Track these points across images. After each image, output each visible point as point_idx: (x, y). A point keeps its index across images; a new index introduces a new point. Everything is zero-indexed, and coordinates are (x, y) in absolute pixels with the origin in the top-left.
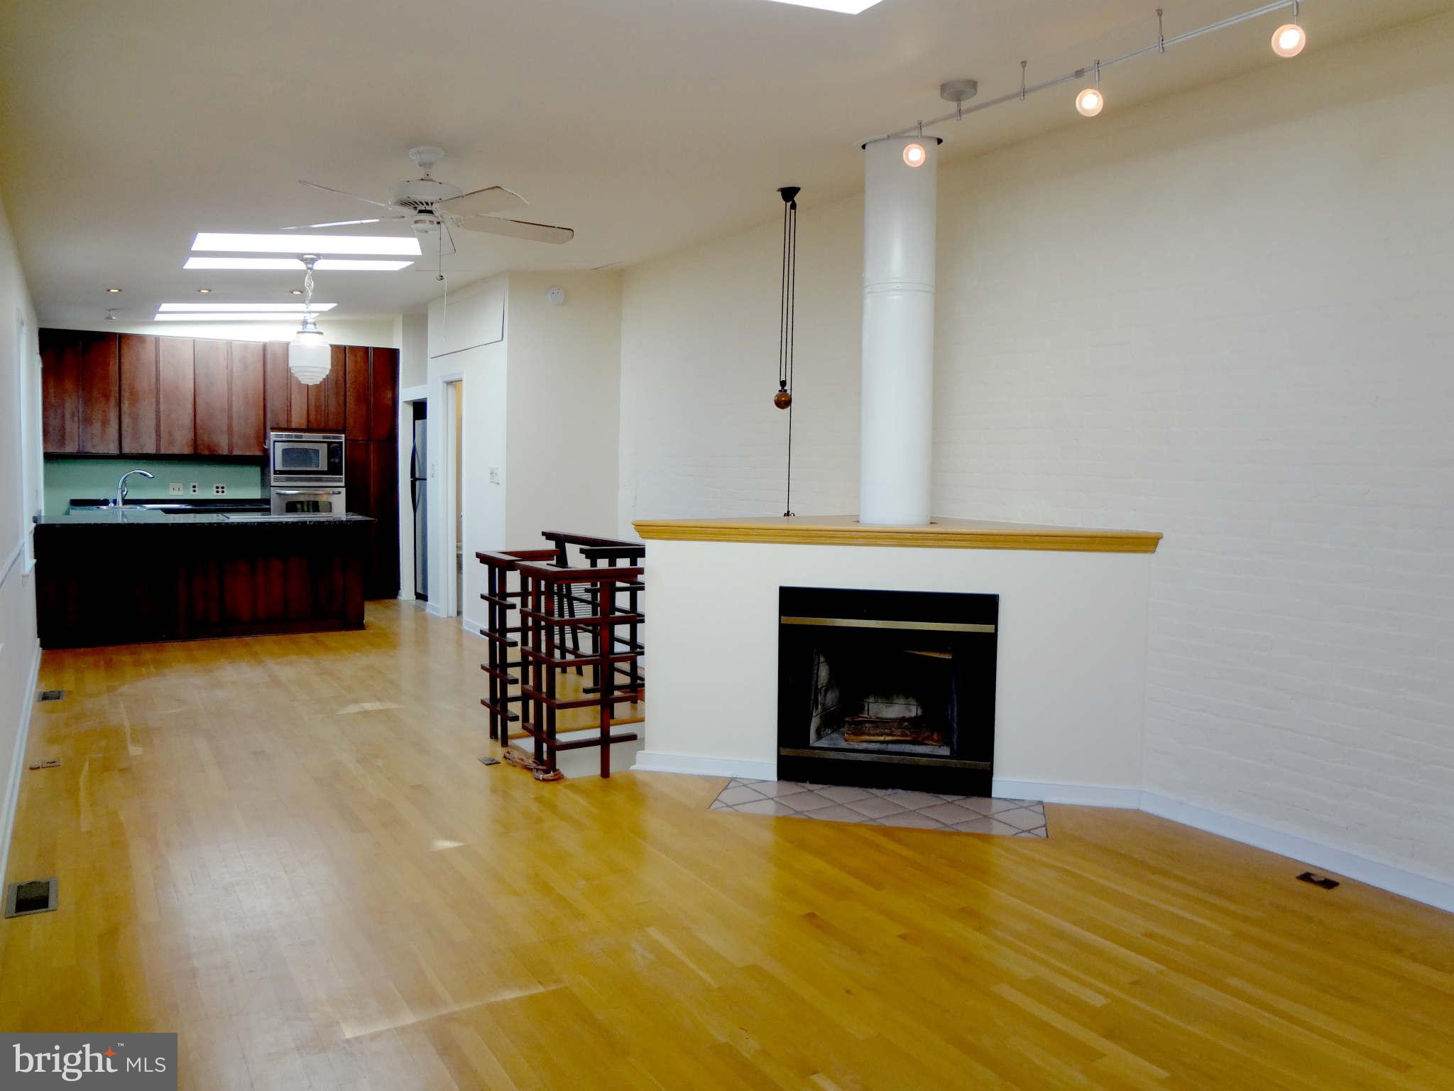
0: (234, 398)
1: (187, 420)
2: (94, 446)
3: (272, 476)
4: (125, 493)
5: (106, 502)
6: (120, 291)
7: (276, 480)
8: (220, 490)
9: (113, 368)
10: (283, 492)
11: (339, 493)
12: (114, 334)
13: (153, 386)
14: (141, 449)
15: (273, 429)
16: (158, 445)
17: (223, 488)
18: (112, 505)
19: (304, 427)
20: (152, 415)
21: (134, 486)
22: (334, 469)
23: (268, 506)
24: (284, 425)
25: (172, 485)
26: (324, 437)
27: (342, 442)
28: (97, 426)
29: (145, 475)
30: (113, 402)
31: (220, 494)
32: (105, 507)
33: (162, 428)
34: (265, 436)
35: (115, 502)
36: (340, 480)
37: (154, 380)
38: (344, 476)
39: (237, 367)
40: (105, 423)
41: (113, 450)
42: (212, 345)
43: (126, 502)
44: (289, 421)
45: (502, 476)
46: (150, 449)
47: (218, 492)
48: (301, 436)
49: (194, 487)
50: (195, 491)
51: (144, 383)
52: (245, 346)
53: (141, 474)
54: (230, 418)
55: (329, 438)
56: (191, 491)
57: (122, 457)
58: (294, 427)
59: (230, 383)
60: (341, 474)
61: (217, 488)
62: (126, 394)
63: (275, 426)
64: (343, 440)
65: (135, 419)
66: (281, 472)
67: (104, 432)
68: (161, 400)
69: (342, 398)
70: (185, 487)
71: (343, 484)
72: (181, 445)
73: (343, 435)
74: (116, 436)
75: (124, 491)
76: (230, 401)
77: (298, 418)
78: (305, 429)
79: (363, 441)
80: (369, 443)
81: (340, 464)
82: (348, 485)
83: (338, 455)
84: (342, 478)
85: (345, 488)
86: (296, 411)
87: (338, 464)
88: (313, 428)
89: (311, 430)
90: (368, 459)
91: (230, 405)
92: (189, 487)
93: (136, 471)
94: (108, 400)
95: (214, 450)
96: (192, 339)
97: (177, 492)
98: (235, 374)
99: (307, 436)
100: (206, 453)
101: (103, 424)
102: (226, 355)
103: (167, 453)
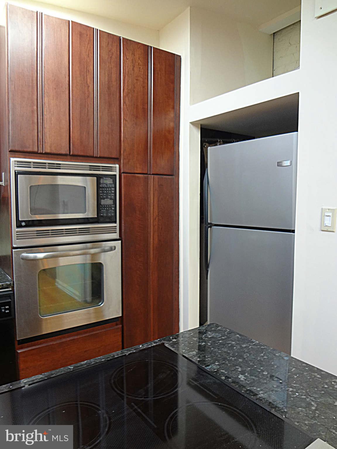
3: (14, 229)
7: (20, 236)
10: (32, 255)
11: (112, 249)
15: (15, 153)
19: (64, 151)
22: (104, 215)
24: (31, 147)
26: (91, 168)
27: (115, 175)
36: (112, 230)
38: (117, 225)
44: (40, 141)
55: (97, 168)
58: (47, 150)
60: (115, 222)
63: (17, 148)
64: (117, 173)
66: (30, 224)
71: (116, 236)
73: (117, 165)
77: (53, 138)
78: (65, 155)
79: (142, 175)
80: (149, 177)
81: (113, 207)
82: (123, 236)
83: (110, 196)
84: (116, 226)
85: (120, 241)
86: (51, 124)
87: (111, 207)
88: (76, 153)
89: (73, 155)
90: (147, 200)
99: (67, 165)
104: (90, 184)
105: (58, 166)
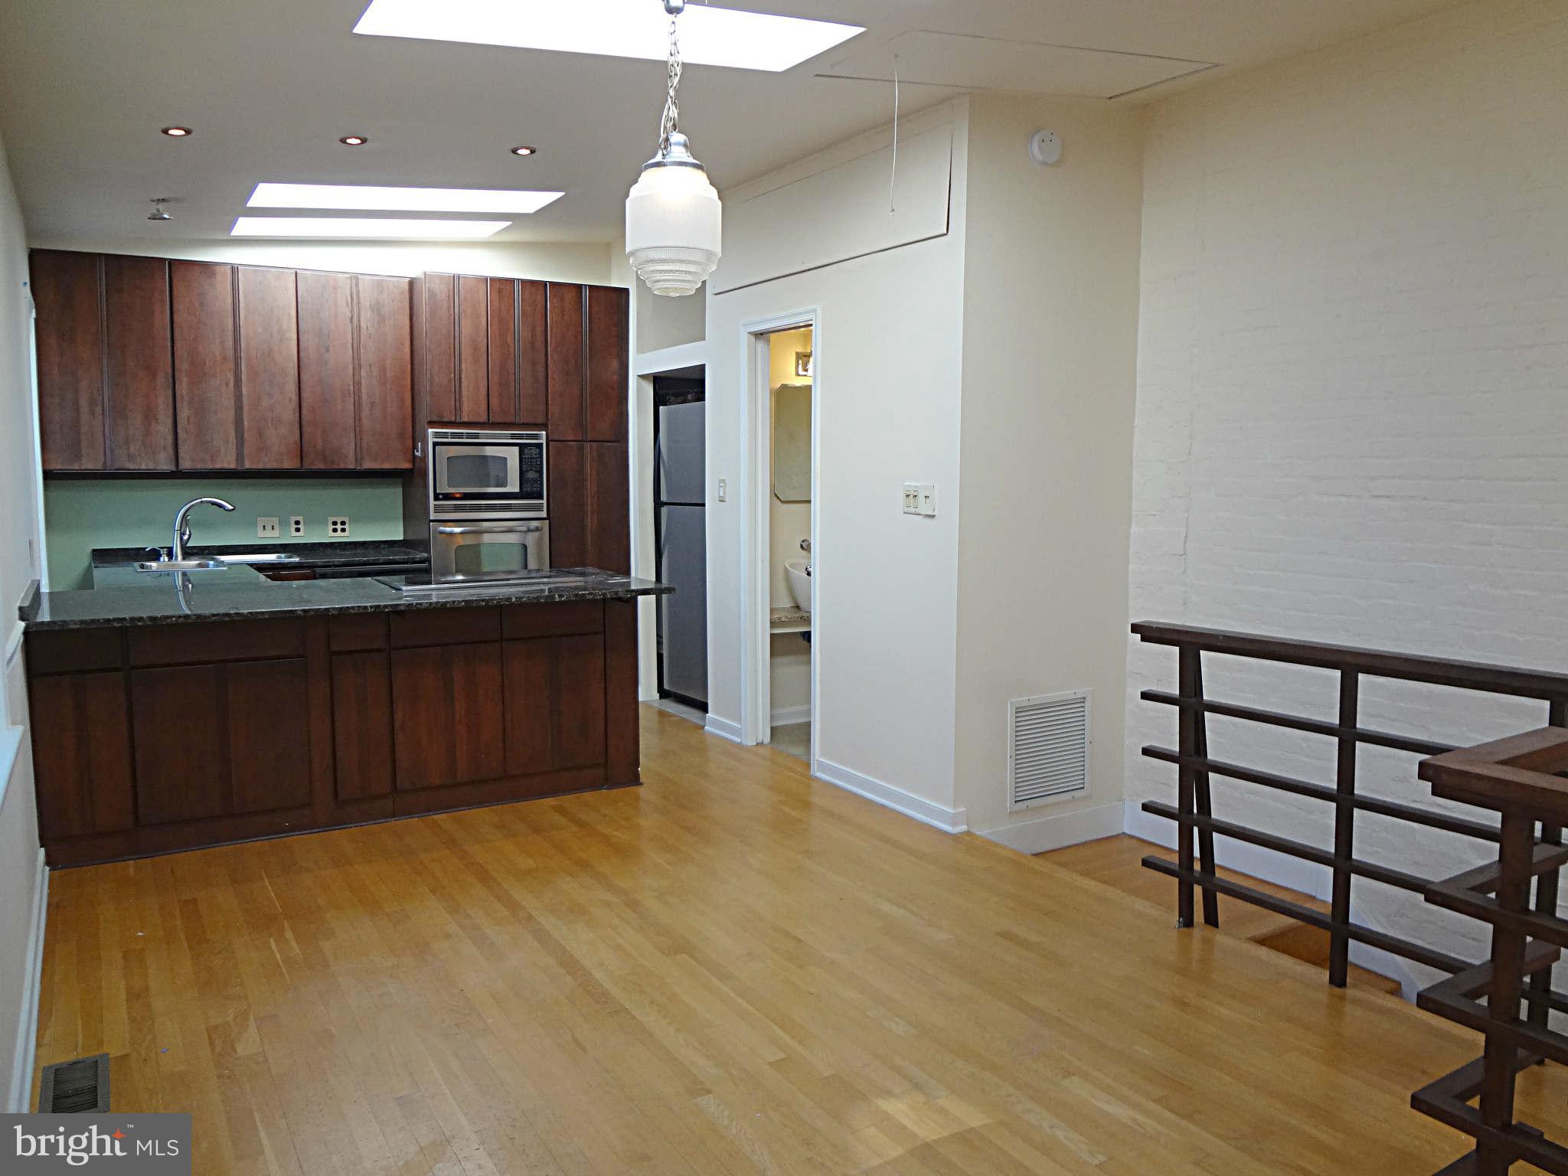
0: (363, 373)
1: (289, 413)
2: (131, 458)
3: (432, 502)
4: (186, 537)
5: (155, 555)
6: (188, 132)
7: (437, 509)
8: (339, 527)
9: (162, 320)
10: (448, 529)
11: (539, 529)
12: (163, 260)
13: (230, 353)
14: (212, 461)
15: (432, 424)
16: (240, 457)
17: (343, 523)
18: (165, 558)
19: (483, 418)
20: (229, 402)
21: (204, 525)
22: (529, 490)
23: (426, 555)
24: (449, 417)
25: (261, 521)
26: (513, 436)
27: (542, 444)
28: (136, 420)
29: (220, 506)
30: (162, 380)
31: (339, 533)
32: (154, 565)
33: (246, 424)
34: (416, 437)
35: (170, 553)
36: (539, 508)
37: (230, 342)
38: (544, 501)
39: (367, 318)
40: (149, 416)
41: (165, 465)
42: (326, 281)
43: (188, 553)
44: (458, 409)
45: (948, 503)
46: (228, 462)
47: (335, 530)
48: (476, 436)
49: (297, 523)
50: (298, 530)
51: (216, 346)
52: (380, 283)
53: (213, 504)
54: (358, 406)
55: (521, 437)
56: (293, 530)
57: (177, 475)
58: (465, 419)
59: (356, 348)
60: (541, 498)
61: (335, 523)
62: (183, 365)
63: (435, 419)
64: (544, 441)
65: (201, 410)
66: (451, 497)
67: (148, 433)
68: (244, 377)
69: (540, 368)
70: (284, 523)
71: (544, 514)
72: (278, 454)
73: (544, 432)
74: (170, 439)
75: (184, 534)
76: (356, 378)
77: (471, 406)
78: (485, 423)
79: (576, 443)
80: (584, 445)
81: (539, 480)
82: (552, 515)
83: (534, 467)
84: (543, 504)
85: (548, 521)
86: (469, 392)
87: (536, 481)
88: (496, 421)
89: (493, 424)
90: (582, 473)
91: (357, 384)
92: (289, 524)
93: (203, 499)
94: (154, 376)
95: (333, 462)
96: (294, 271)
97: (269, 533)
98: (364, 331)
99: (485, 434)
100: (320, 465)
101: (146, 417)
102: (349, 299)
103: (254, 467)
104: (512, 455)
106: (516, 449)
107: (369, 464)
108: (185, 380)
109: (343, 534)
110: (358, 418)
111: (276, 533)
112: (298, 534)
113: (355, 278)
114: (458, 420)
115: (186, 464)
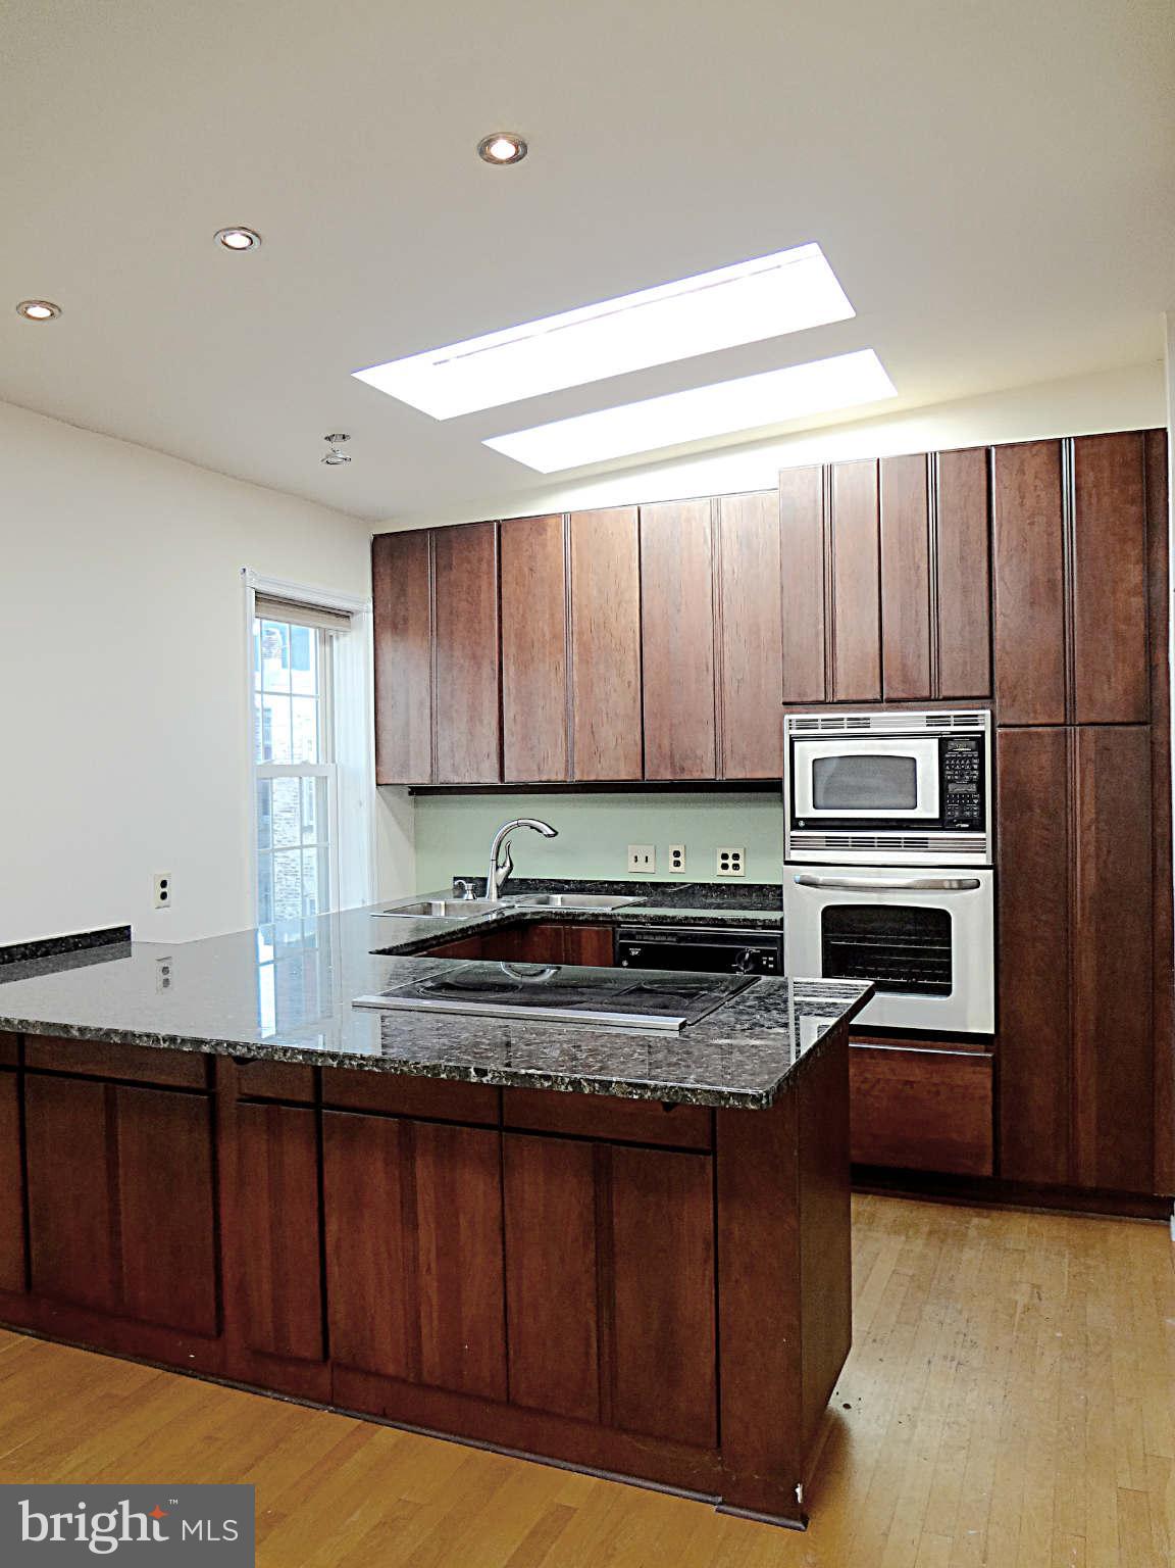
1: (627, 703)
2: (455, 769)
3: (788, 833)
4: (505, 870)
7: (797, 845)
8: (730, 862)
9: (488, 597)
11: (975, 885)
12: (492, 522)
13: (563, 627)
14: (539, 770)
15: (789, 706)
16: (569, 765)
17: (736, 857)
19: (872, 693)
20: (558, 694)
22: (957, 813)
24: (817, 692)
25: (632, 850)
26: (929, 721)
28: (461, 722)
30: (488, 670)
31: (730, 870)
33: (576, 720)
35: (481, 889)
36: (974, 847)
37: (561, 615)
38: (987, 835)
40: (475, 716)
41: (491, 778)
42: (678, 513)
43: (507, 887)
44: (829, 681)
46: (556, 773)
47: (725, 867)
48: (864, 721)
49: (677, 854)
50: (677, 864)
51: (546, 622)
52: (751, 503)
53: (533, 827)
54: (718, 687)
55: (942, 721)
56: (671, 863)
57: (501, 790)
58: (841, 695)
59: (717, 603)
60: (983, 829)
61: (725, 856)
62: (510, 650)
63: (792, 698)
64: (987, 729)
65: (529, 706)
66: (813, 824)
67: (472, 738)
68: (575, 661)
69: (979, 598)
70: (660, 854)
71: (984, 858)
72: (615, 759)
73: (988, 712)
74: (496, 745)
75: (503, 864)
76: (717, 646)
77: (854, 671)
78: (875, 701)
79: (1049, 729)
80: (1068, 732)
81: (976, 798)
82: (999, 862)
83: (968, 774)
84: (984, 839)
85: (991, 871)
86: (848, 650)
87: (971, 799)
88: (893, 695)
89: (890, 701)
90: (1063, 783)
91: (718, 654)
92: (667, 854)
93: (520, 821)
94: (479, 666)
95: (683, 769)
96: (636, 508)
97: (641, 866)
98: (727, 576)
99: (883, 720)
100: (666, 775)
101: (471, 719)
102: (708, 531)
103: (585, 779)
104: (926, 755)
105: (866, 723)
106: (935, 742)
107: (734, 773)
108: (512, 669)
109: (736, 873)
110: (718, 706)
111: (650, 867)
112: (677, 869)
113: (716, 501)
114: (830, 699)
115: (511, 777)
